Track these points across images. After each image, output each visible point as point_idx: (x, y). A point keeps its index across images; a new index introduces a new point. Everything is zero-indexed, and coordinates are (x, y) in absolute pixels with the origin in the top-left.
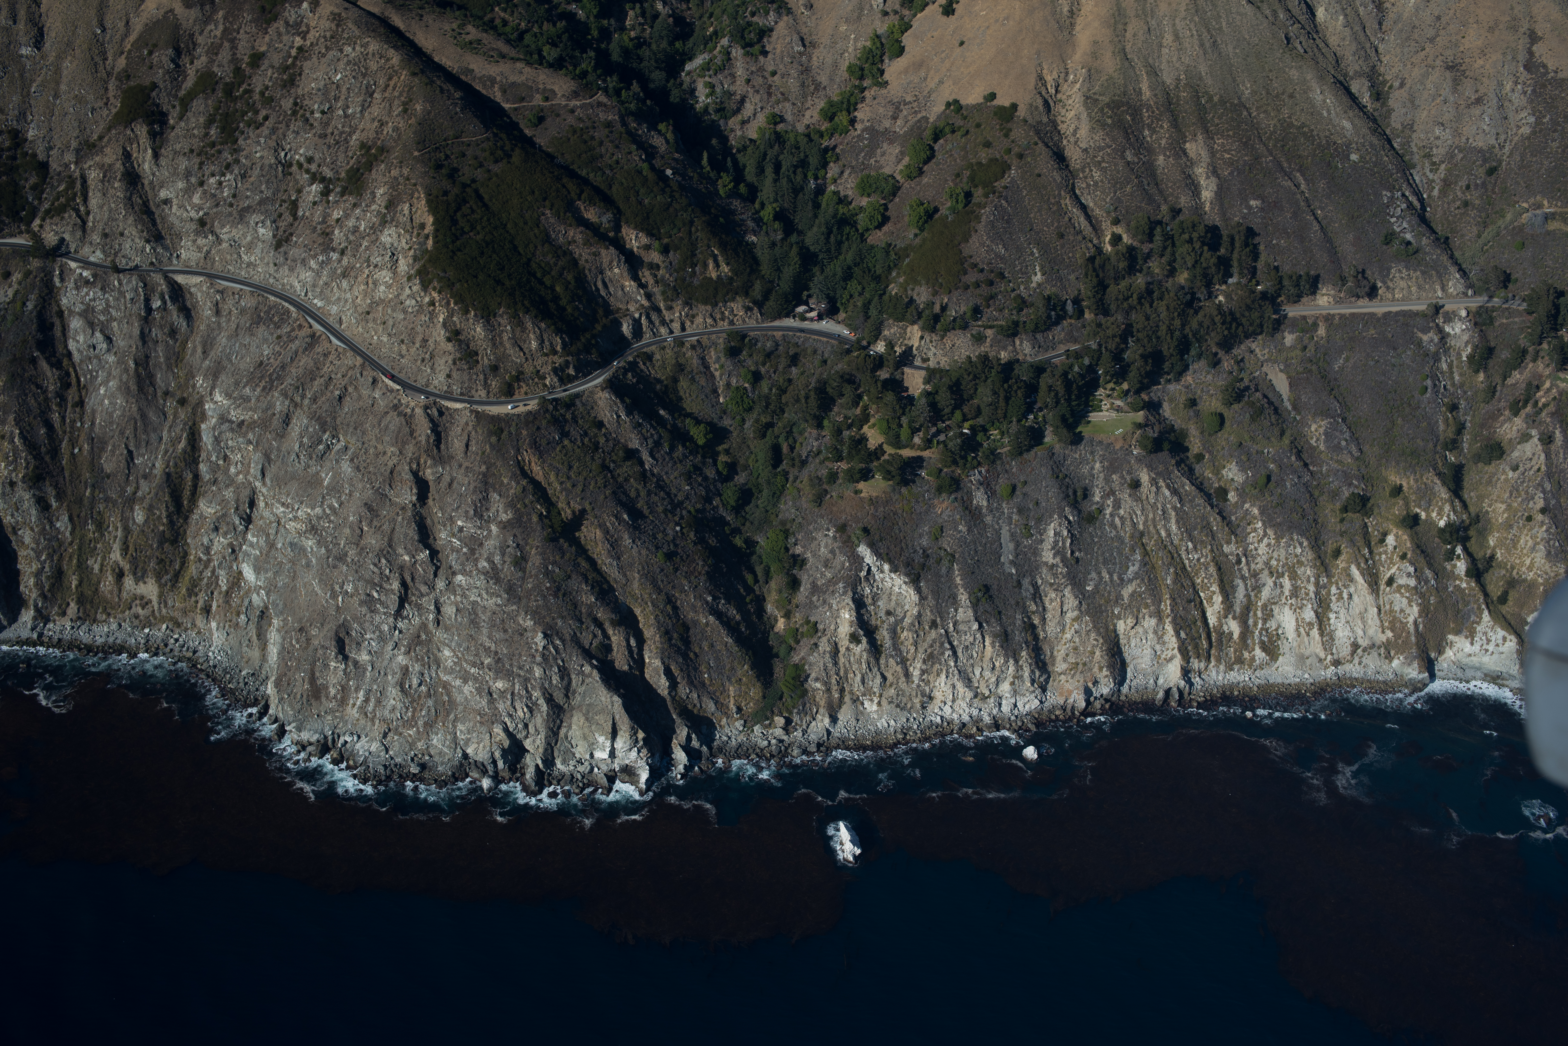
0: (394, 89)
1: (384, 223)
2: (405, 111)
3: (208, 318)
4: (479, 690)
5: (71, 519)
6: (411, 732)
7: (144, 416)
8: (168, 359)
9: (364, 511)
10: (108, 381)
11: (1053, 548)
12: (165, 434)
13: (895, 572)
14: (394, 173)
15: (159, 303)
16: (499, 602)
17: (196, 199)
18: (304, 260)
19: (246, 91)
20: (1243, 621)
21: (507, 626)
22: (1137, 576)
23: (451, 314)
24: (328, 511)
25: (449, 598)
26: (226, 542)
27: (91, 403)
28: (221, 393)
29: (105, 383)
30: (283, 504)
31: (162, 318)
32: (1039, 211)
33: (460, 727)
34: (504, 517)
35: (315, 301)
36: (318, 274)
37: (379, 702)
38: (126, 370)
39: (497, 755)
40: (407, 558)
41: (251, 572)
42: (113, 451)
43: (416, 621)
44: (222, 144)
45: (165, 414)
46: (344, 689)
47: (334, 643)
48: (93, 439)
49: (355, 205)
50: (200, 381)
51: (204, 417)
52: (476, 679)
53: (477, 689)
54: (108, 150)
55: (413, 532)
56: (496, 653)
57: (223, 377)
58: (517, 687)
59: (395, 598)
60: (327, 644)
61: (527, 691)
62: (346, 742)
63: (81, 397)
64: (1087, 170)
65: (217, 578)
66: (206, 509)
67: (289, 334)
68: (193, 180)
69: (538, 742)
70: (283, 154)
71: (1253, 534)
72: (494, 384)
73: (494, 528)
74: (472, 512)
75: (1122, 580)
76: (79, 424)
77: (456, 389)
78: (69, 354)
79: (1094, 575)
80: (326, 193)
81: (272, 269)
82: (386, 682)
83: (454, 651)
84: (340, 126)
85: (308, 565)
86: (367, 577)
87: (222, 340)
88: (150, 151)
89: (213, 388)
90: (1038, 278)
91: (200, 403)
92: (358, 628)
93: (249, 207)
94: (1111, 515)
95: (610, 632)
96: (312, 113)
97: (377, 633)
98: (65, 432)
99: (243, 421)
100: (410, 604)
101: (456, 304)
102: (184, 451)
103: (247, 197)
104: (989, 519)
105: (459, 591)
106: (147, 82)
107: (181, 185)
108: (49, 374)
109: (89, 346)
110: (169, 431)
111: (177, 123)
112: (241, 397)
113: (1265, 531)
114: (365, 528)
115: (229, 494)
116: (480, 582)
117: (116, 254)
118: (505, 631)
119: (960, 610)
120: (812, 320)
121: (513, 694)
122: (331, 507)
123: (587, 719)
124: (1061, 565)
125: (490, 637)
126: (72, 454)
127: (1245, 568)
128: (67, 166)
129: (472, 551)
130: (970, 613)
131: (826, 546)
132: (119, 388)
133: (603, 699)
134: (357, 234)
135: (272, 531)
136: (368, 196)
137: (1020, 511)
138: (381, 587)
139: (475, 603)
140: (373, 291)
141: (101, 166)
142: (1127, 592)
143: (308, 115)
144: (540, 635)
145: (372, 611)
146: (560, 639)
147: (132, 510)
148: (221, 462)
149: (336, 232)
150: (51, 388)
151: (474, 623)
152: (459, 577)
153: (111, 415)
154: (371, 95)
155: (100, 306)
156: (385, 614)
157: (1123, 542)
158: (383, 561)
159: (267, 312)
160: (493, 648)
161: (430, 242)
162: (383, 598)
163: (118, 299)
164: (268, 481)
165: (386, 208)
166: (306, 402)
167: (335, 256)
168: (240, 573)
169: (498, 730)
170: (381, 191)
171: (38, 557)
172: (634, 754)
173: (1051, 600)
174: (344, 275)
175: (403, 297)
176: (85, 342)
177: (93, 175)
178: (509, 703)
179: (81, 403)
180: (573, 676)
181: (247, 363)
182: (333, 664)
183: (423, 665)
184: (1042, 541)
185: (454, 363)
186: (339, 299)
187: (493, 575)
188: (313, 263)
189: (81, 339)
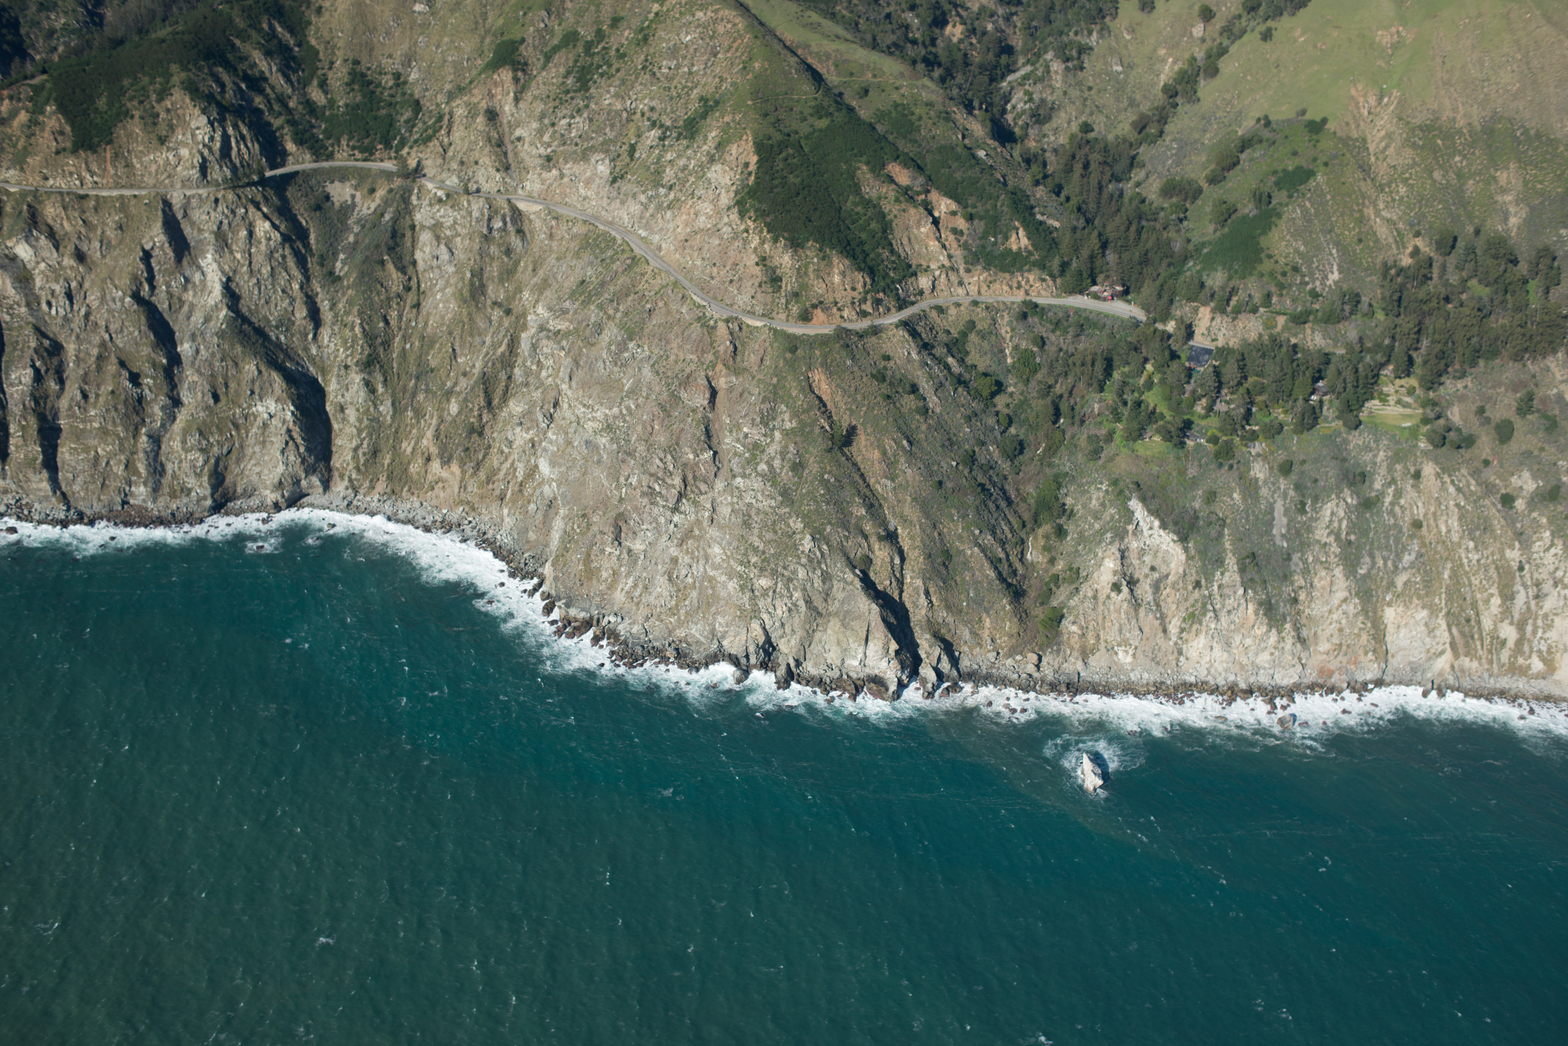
0: (737, 50)
1: (712, 160)
2: (744, 68)
3: (542, 241)
4: (742, 588)
5: (393, 404)
6: (672, 620)
7: (471, 319)
8: (501, 274)
9: (656, 410)
10: (445, 288)
11: (1328, 527)
12: (488, 340)
13: (1164, 529)
14: (727, 119)
15: (500, 224)
16: (773, 504)
17: (546, 138)
18: (635, 194)
19: (604, 48)
20: (1521, 626)
21: (777, 528)
22: (1412, 565)
23: (763, 242)
24: (624, 412)
25: (726, 499)
26: (528, 437)
27: (427, 305)
28: (543, 306)
29: (442, 290)
30: (584, 406)
31: (501, 237)
32: (1343, 214)
33: (720, 619)
34: (788, 425)
35: (640, 232)
36: (646, 207)
37: (646, 588)
38: (463, 279)
39: (752, 649)
40: (691, 456)
41: (547, 465)
42: (440, 349)
43: (692, 517)
44: (575, 91)
45: (490, 322)
46: (615, 573)
47: (612, 529)
48: (424, 337)
49: (688, 147)
50: (526, 294)
51: (525, 327)
52: (741, 576)
53: (741, 586)
54: (475, 91)
55: (700, 433)
56: (764, 552)
57: (548, 293)
58: (779, 585)
59: (675, 492)
60: (606, 530)
61: (788, 589)
62: (609, 622)
63: (419, 300)
64: (1394, 185)
65: (515, 470)
66: (516, 407)
67: (611, 257)
68: (546, 121)
69: (793, 642)
70: (629, 102)
71: (1538, 544)
72: (795, 309)
73: (777, 435)
74: (758, 420)
75: (1396, 567)
76: (413, 324)
77: (759, 310)
78: (414, 263)
79: (1367, 559)
80: (662, 138)
81: (605, 202)
82: (657, 571)
83: (723, 549)
84: (683, 82)
85: (599, 462)
86: (652, 471)
87: (552, 260)
88: (512, 94)
89: (537, 301)
90: (1335, 276)
91: (524, 315)
92: (637, 519)
93: (592, 147)
94: (1392, 504)
95: (876, 546)
96: (660, 68)
97: (654, 525)
98: (400, 329)
99: (559, 331)
100: (688, 500)
101: (769, 232)
102: (503, 354)
103: (592, 138)
104: (1264, 492)
105: (736, 493)
106: (518, 37)
107: (535, 125)
108: (394, 276)
109: (433, 257)
110: (492, 337)
111: (539, 73)
112: (561, 309)
113: (1552, 541)
114: (656, 427)
115: (537, 395)
116: (757, 484)
117: (469, 180)
118: (776, 532)
119: (1227, 574)
120: (1105, 299)
121: (774, 591)
122: (628, 408)
123: (843, 625)
124: (1334, 545)
125: (760, 537)
126: (404, 349)
127: (1528, 576)
128: (438, 105)
129: (754, 456)
130: (1237, 578)
131: (1098, 499)
132: (454, 294)
133: (861, 606)
134: (686, 172)
135: (572, 430)
136: (699, 139)
137: (1298, 487)
138: (663, 480)
139: (750, 505)
140: (694, 221)
141: (467, 104)
142: (1400, 580)
143: (656, 70)
144: (808, 537)
145: (652, 504)
146: (827, 544)
147: (448, 400)
148: (534, 367)
149: (668, 170)
150: (394, 289)
151: (747, 524)
152: (739, 480)
153: (443, 317)
154: (715, 56)
155: (448, 222)
156: (664, 507)
157: (1400, 531)
158: (669, 457)
159: (595, 240)
160: (761, 548)
161: (753, 178)
162: (664, 492)
163: (464, 217)
164: (574, 383)
165: (716, 148)
166: (619, 315)
167: (662, 191)
168: (536, 466)
169: (755, 626)
170: (713, 134)
171: (359, 434)
172: (884, 664)
173: (1321, 579)
174: (669, 207)
175: (719, 226)
176: (431, 253)
177: (460, 112)
178: (769, 600)
179: (417, 306)
180: (835, 582)
181: (571, 282)
182: (608, 549)
183: (692, 558)
184: (1317, 519)
185: (760, 286)
186: (662, 229)
187: (771, 477)
188: (643, 198)
189: (427, 249)
